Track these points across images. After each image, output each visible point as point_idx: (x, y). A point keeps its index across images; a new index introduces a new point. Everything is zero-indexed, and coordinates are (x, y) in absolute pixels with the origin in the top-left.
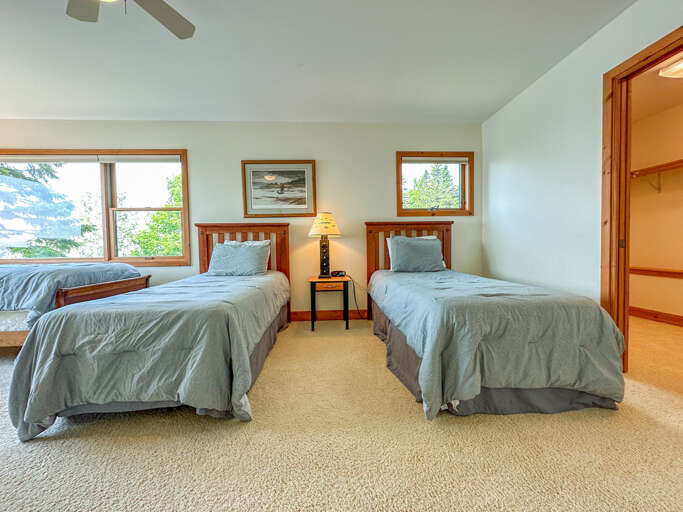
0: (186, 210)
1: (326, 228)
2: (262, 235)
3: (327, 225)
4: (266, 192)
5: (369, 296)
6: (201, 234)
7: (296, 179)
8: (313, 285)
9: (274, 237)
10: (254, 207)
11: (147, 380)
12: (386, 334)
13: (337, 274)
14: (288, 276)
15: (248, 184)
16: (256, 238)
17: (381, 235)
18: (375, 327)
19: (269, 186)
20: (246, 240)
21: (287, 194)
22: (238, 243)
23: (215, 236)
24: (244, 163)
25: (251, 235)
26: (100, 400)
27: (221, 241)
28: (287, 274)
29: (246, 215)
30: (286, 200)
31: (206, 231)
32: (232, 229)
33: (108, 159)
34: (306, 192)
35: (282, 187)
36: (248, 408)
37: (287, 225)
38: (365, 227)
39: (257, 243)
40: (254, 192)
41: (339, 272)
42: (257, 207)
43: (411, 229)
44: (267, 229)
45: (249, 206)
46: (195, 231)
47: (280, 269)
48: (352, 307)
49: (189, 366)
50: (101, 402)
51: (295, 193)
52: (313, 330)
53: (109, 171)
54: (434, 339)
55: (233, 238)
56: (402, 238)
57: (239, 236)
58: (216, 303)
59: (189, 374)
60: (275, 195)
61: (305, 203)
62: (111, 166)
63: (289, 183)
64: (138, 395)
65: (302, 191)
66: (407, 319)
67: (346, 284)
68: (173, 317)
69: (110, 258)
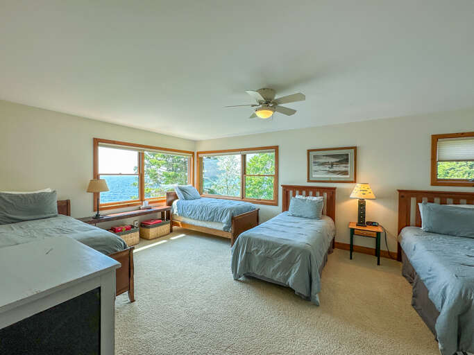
0: (277, 176)
1: (364, 194)
2: (318, 193)
3: (365, 192)
4: (321, 168)
5: (399, 244)
6: (284, 190)
7: (342, 159)
8: (352, 231)
9: (325, 195)
10: (314, 176)
11: (276, 271)
12: (414, 279)
13: (371, 224)
14: (334, 220)
15: (311, 163)
16: (314, 195)
17: (413, 200)
18: (403, 269)
19: (323, 164)
20: (308, 196)
21: (335, 169)
22: (304, 198)
23: (291, 192)
24: (309, 151)
25: (311, 193)
26: (258, 273)
27: (294, 195)
28: (333, 219)
29: (309, 181)
30: (334, 172)
31: (287, 189)
32: (301, 189)
33: (244, 152)
34: (349, 167)
35: (332, 164)
36: (318, 299)
37: (335, 189)
38: (398, 193)
39: (315, 199)
40: (314, 168)
41: (373, 223)
42: (315, 176)
43: (446, 198)
44: (322, 190)
45: (311, 176)
46: (281, 189)
47: (328, 215)
48: (383, 248)
49: (293, 272)
50: (259, 274)
51: (342, 168)
52: (351, 258)
53: (244, 157)
54: (451, 305)
55: (301, 194)
56: (436, 205)
57: (304, 192)
58: (304, 244)
59: (293, 275)
60: (328, 169)
61: (348, 174)
62: (245, 155)
63: (336, 162)
64: (272, 276)
65: (346, 167)
66: (431, 280)
67: (378, 234)
68: (286, 247)
69: (243, 198)
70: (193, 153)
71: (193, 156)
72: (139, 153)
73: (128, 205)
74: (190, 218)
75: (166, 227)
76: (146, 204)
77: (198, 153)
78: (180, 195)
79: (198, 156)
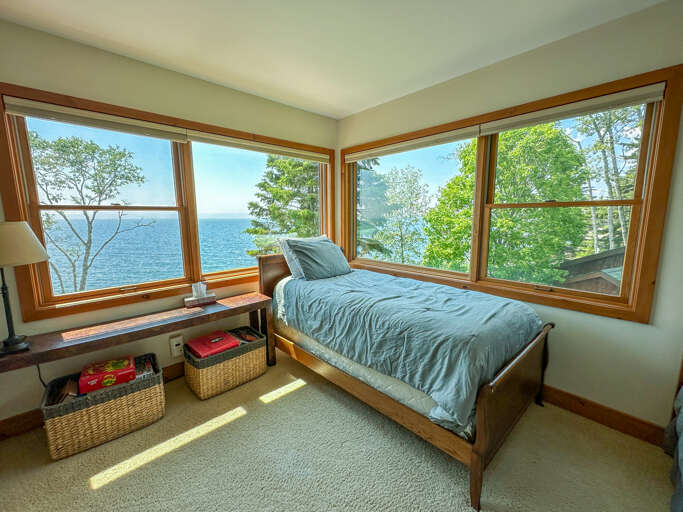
33: (488, 128)
53: (489, 144)
62: (493, 136)
69: (478, 279)
70: (331, 153)
71: (332, 161)
72: (175, 145)
73: (147, 297)
74: (317, 340)
75: (256, 358)
76: (200, 290)
77: (344, 152)
78: (294, 265)
79: (343, 160)
